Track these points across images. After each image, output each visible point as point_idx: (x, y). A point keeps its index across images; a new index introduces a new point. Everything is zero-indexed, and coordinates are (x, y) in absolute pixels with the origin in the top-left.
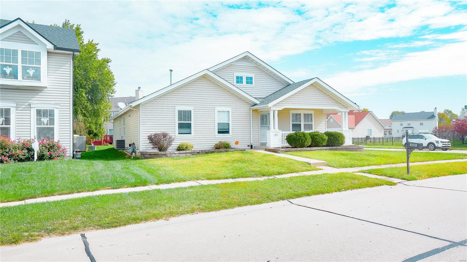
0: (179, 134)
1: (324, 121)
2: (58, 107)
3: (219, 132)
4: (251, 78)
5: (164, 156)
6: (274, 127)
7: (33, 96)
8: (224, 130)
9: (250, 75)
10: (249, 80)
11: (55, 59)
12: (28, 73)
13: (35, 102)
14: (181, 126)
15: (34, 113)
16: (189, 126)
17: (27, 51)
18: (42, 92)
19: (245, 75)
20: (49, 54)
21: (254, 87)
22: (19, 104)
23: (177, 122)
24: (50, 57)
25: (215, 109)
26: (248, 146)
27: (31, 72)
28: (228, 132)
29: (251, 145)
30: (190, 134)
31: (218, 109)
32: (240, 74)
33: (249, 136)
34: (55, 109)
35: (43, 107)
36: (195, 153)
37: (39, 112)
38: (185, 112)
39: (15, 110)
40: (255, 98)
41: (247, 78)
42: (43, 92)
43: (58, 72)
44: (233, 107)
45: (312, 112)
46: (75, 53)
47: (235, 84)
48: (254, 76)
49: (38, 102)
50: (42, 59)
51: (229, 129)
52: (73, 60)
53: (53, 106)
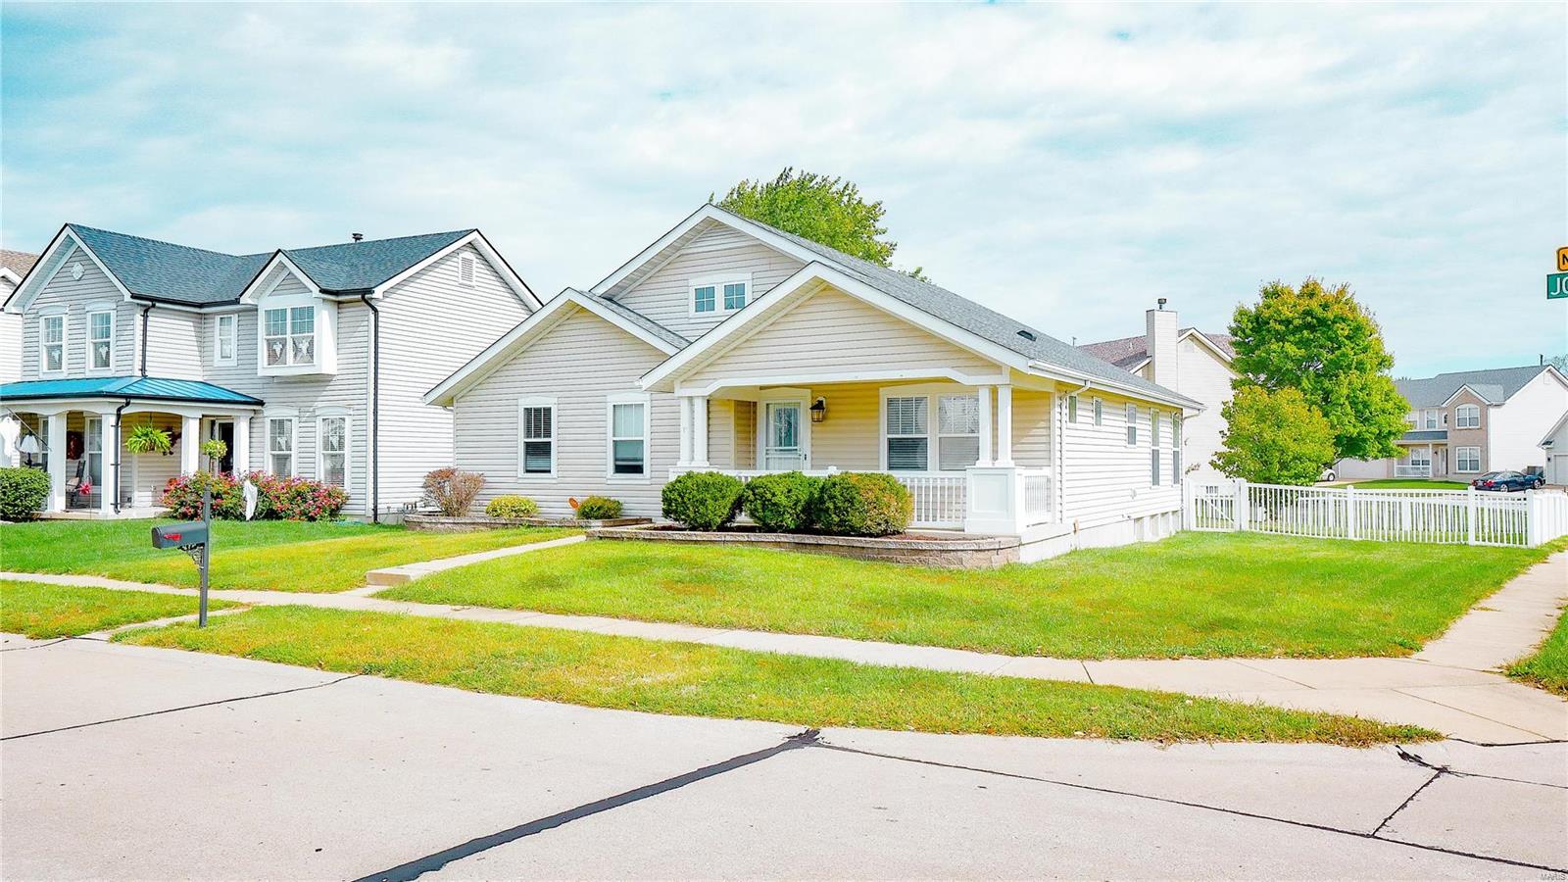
0: (528, 471)
1: (1042, 424)
3: (617, 469)
4: (740, 288)
8: (632, 464)
9: (735, 278)
10: (735, 296)
11: (349, 312)
12: (300, 351)
13: (320, 404)
14: (529, 450)
15: (319, 424)
16: (546, 451)
17: (304, 308)
18: (329, 383)
19: (718, 282)
20: (341, 306)
22: (302, 409)
23: (522, 439)
24: (343, 310)
25: (608, 400)
27: (304, 347)
28: (637, 470)
30: (549, 474)
31: (613, 398)
32: (704, 282)
34: (347, 417)
35: (330, 414)
37: (327, 422)
38: (538, 411)
39: (297, 421)
41: (729, 289)
43: (352, 340)
46: (367, 296)
47: (690, 316)
48: (750, 277)
49: (325, 405)
50: (315, 319)
51: (642, 460)
52: (376, 311)
53: (345, 411)
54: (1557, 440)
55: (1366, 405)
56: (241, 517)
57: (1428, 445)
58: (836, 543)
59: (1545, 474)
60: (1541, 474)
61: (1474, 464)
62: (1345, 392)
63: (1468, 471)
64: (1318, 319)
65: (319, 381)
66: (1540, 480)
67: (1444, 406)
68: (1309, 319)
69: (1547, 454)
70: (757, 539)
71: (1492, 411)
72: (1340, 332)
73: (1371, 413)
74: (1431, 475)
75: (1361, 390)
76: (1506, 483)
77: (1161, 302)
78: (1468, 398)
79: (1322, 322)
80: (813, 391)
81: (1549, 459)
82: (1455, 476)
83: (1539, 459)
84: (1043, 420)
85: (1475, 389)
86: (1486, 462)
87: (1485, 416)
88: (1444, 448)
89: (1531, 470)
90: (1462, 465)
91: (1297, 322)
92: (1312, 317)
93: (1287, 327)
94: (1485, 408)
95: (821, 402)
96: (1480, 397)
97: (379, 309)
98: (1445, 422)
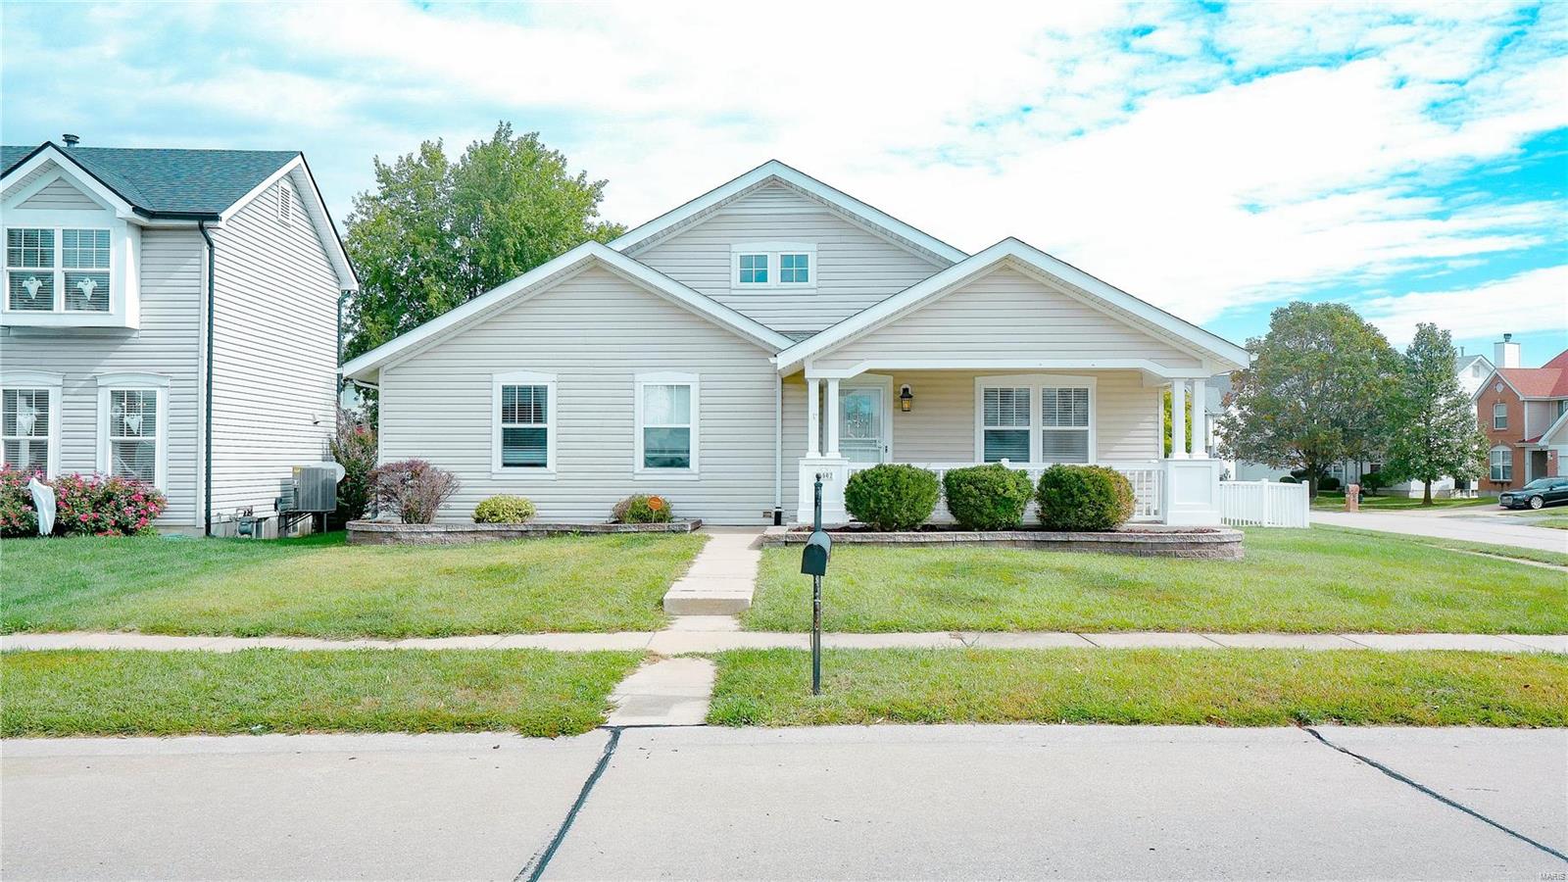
0: (505, 465)
1: (1151, 418)
2: (168, 383)
3: (650, 462)
4: (802, 260)
5: (388, 540)
6: (821, 443)
7: (103, 355)
8: (668, 454)
9: (795, 248)
10: (795, 268)
11: (162, 245)
12: (81, 292)
13: (107, 371)
14: (511, 439)
15: (104, 399)
16: (538, 439)
17: (92, 231)
18: (126, 342)
19: (773, 250)
20: (146, 233)
21: (814, 292)
22: (68, 376)
23: (498, 426)
24: (149, 240)
25: (636, 379)
26: (766, 514)
27: (88, 287)
28: (683, 463)
29: (776, 513)
30: (544, 468)
31: (644, 378)
32: (754, 248)
33: (769, 476)
34: (158, 390)
35: (126, 385)
36: (514, 534)
37: (117, 396)
38: (524, 390)
39: (60, 393)
40: (782, 333)
41: (787, 260)
42: (129, 341)
43: (168, 282)
44: (704, 370)
45: (1090, 384)
46: (206, 224)
47: (733, 286)
48: (815, 249)
49: (116, 373)
50: (112, 250)
51: (688, 452)
52: (211, 245)
53: (155, 380)
56: (33, 532)
58: (1095, 540)
65: (114, 335)
70: (991, 538)
80: (894, 378)
84: (1151, 415)
95: (906, 390)
97: (215, 244)
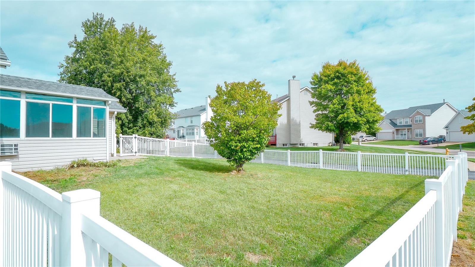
54: (450, 126)
55: (361, 109)
57: (405, 129)
59: (446, 138)
60: (444, 138)
61: (421, 135)
62: (351, 103)
63: (419, 137)
64: (341, 74)
66: (444, 140)
67: (410, 116)
68: (337, 74)
69: (447, 131)
71: (427, 118)
72: (350, 78)
73: (364, 112)
74: (406, 139)
75: (359, 102)
76: (432, 141)
77: (294, 77)
78: (418, 113)
79: (343, 75)
81: (447, 133)
82: (414, 139)
83: (444, 133)
85: (420, 111)
86: (425, 134)
87: (424, 119)
88: (411, 130)
89: (441, 136)
90: (417, 135)
91: (333, 75)
92: (339, 74)
93: (328, 78)
94: (424, 117)
96: (423, 113)
98: (411, 122)
